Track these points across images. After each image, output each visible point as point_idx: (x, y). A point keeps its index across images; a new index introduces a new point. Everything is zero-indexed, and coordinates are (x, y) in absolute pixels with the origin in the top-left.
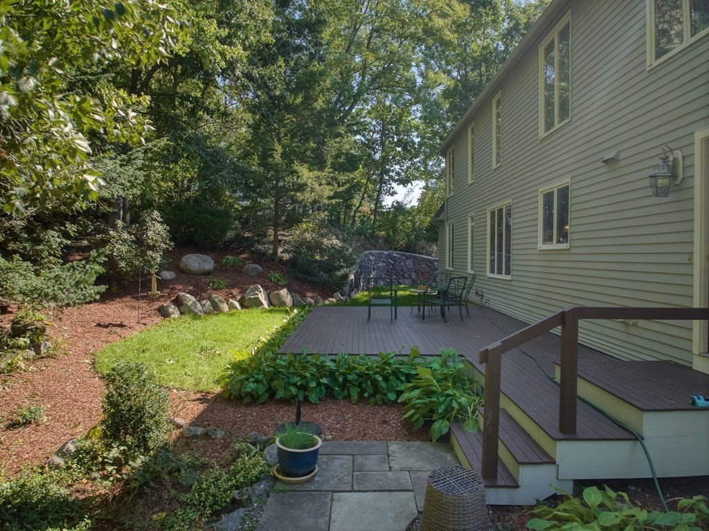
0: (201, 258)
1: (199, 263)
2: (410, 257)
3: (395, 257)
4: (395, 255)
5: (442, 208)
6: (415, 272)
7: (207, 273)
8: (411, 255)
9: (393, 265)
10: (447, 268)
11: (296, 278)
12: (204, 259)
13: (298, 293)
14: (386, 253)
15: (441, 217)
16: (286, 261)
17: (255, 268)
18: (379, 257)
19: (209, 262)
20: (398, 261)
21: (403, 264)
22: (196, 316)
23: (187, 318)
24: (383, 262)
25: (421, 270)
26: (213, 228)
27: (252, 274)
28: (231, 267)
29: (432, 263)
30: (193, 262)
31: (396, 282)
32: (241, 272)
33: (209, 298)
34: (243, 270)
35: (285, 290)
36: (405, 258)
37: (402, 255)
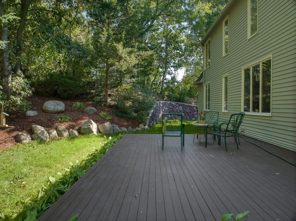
0: (56, 103)
1: (55, 106)
2: (181, 105)
3: (173, 105)
4: (173, 104)
5: (202, 76)
6: (184, 112)
7: (59, 112)
8: (181, 104)
9: (172, 109)
10: (205, 110)
11: (117, 115)
12: (58, 103)
13: (117, 124)
14: (169, 102)
15: (201, 81)
16: (113, 105)
17: (92, 110)
18: (164, 104)
19: (61, 106)
20: (175, 107)
21: (177, 108)
22: (42, 141)
23: (35, 143)
24: (167, 107)
25: (187, 111)
26: (69, 86)
27: (90, 113)
28: (78, 109)
29: (192, 108)
30: (51, 105)
31: (174, 117)
32: (83, 112)
33: (56, 129)
34: (85, 110)
35: (109, 123)
36: (178, 105)
37: (177, 104)
